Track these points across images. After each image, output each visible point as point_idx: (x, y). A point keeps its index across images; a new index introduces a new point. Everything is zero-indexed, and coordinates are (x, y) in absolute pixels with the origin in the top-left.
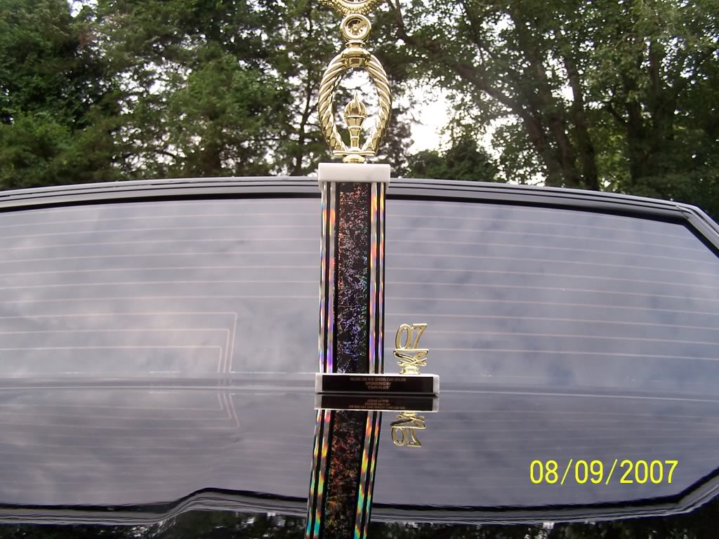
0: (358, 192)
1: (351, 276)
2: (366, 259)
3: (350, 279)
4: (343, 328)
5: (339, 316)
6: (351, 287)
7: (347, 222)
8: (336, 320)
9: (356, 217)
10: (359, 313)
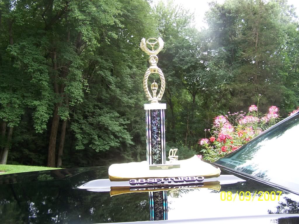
0: (157, 112)
1: (156, 137)
2: (160, 132)
3: (156, 138)
4: (154, 152)
5: (153, 149)
6: (156, 140)
7: (154, 121)
8: (152, 149)
9: (156, 120)
10: (158, 147)
